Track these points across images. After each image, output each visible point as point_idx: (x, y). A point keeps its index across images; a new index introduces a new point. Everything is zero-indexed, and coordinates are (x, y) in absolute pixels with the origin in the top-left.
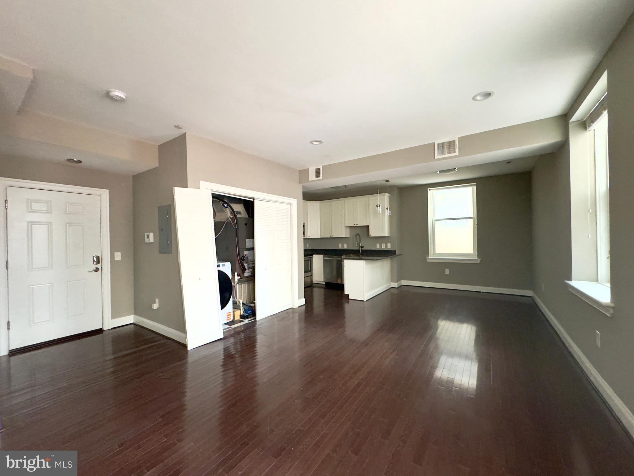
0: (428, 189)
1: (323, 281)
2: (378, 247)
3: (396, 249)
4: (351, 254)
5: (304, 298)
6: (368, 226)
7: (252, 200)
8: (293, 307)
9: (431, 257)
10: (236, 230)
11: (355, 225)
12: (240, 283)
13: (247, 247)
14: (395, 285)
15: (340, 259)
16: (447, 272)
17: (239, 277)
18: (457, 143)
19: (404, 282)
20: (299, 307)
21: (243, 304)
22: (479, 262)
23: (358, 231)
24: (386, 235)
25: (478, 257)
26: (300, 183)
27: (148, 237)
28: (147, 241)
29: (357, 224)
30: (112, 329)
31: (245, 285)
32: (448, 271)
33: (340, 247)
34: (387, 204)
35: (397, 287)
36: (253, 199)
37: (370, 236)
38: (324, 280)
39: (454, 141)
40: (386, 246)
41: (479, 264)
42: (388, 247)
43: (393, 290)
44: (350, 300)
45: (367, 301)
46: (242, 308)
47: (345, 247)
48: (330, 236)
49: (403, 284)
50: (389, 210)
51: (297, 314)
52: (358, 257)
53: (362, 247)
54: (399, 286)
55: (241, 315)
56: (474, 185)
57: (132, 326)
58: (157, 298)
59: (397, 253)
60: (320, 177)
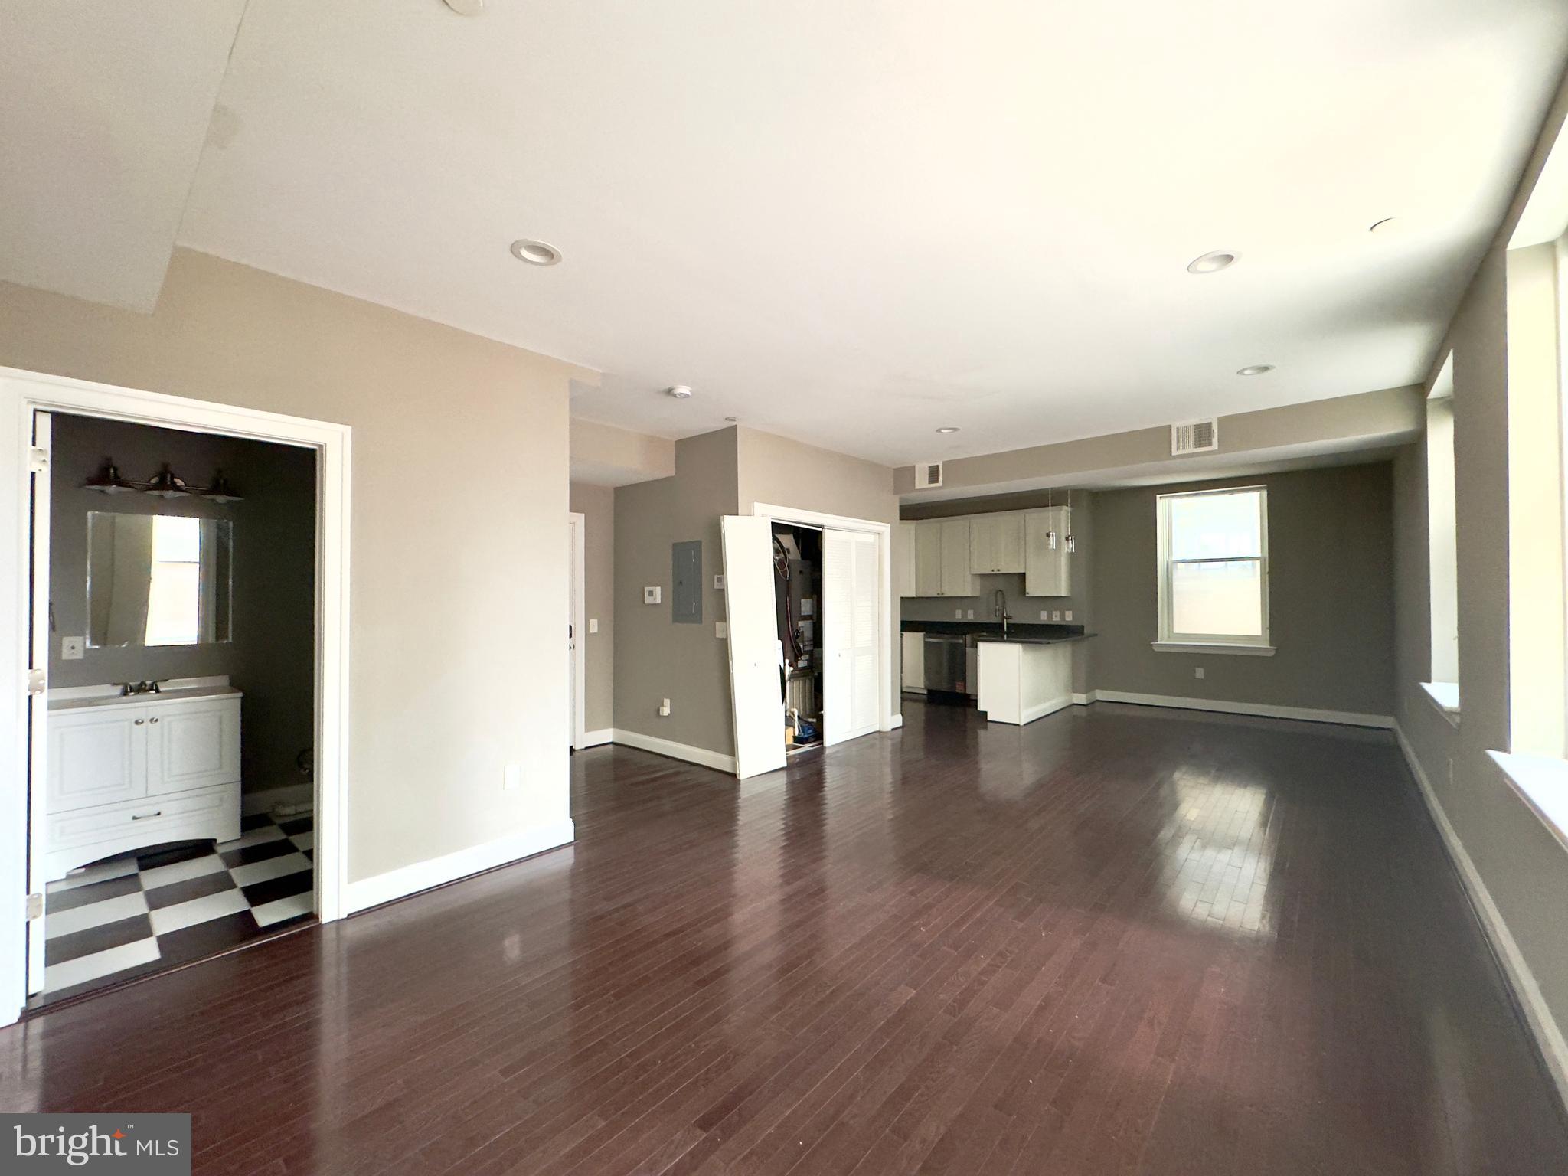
0: (1158, 496)
1: (923, 687)
2: (1044, 618)
3: (1084, 621)
4: (983, 632)
5: (900, 715)
6: (1024, 574)
7: (820, 529)
8: (881, 730)
9: (1163, 639)
10: (788, 584)
11: (993, 571)
12: (793, 678)
13: (802, 614)
14: (1081, 698)
15: (960, 641)
16: (1200, 673)
17: (792, 669)
18: (1215, 427)
19: (1101, 695)
20: (893, 729)
21: (798, 716)
22: (1272, 654)
23: (1000, 584)
24: (1063, 594)
25: (1271, 643)
26: (896, 493)
27: (651, 593)
28: (648, 600)
29: (998, 571)
30: (586, 748)
31: (798, 682)
32: (1203, 673)
33: (959, 616)
34: (1065, 528)
35: (1085, 703)
36: (822, 527)
37: (1027, 595)
38: (925, 686)
39: (1209, 425)
40: (1063, 616)
41: (1270, 657)
42: (1067, 619)
43: (1076, 710)
44: (989, 724)
45: (1025, 725)
46: (797, 724)
47: (971, 617)
48: (938, 594)
49: (1099, 698)
50: (1070, 541)
51: (889, 742)
52: (999, 639)
53: (1007, 618)
54: (1089, 702)
55: (794, 737)
56: (1262, 488)
57: (611, 746)
58: (667, 698)
59: (1085, 631)
60: (937, 481)
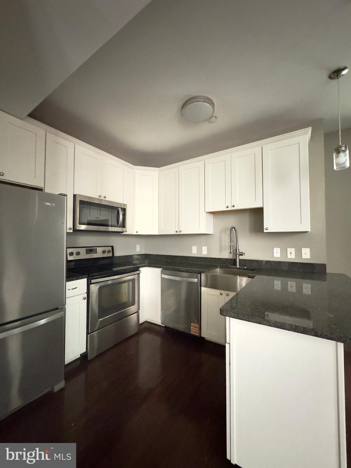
11: (228, 207)
15: (196, 280)
23: (235, 220)
29: (233, 206)
33: (194, 252)
37: (265, 231)
40: (299, 253)
42: (304, 256)
47: (205, 252)
48: (177, 232)
53: (239, 255)
59: (327, 269)
